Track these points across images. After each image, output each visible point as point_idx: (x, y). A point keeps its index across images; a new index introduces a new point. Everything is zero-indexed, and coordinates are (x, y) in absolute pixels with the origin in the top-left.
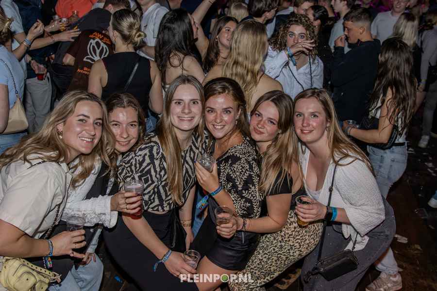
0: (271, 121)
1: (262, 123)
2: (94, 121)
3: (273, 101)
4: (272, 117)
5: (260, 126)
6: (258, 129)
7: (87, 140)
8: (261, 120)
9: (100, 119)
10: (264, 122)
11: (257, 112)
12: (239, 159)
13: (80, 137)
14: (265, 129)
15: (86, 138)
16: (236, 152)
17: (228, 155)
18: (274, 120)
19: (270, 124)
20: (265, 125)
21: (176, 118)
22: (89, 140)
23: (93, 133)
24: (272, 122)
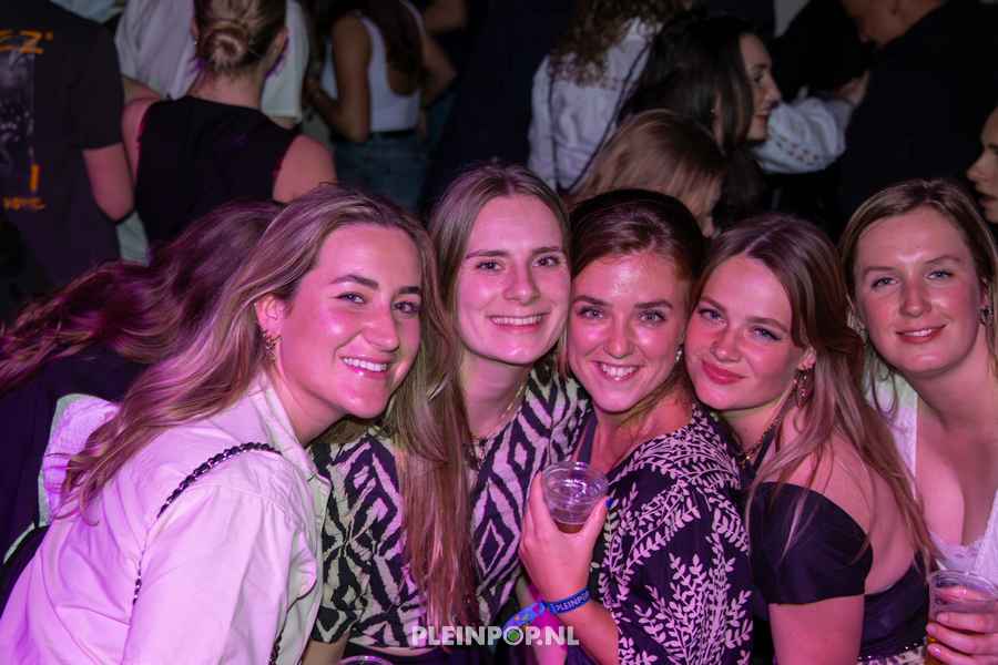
0: (761, 328)
1: (729, 339)
2: (393, 298)
3: (756, 253)
4: (760, 313)
5: (723, 353)
6: (718, 363)
7: (371, 366)
8: (725, 331)
9: (412, 290)
10: (739, 338)
11: (704, 305)
12: (667, 482)
13: (343, 358)
14: (743, 363)
15: (367, 360)
16: (656, 459)
17: (630, 468)
18: (776, 323)
19: (761, 341)
20: (742, 349)
21: (480, 318)
22: (378, 368)
23: (390, 343)
24: (765, 332)
